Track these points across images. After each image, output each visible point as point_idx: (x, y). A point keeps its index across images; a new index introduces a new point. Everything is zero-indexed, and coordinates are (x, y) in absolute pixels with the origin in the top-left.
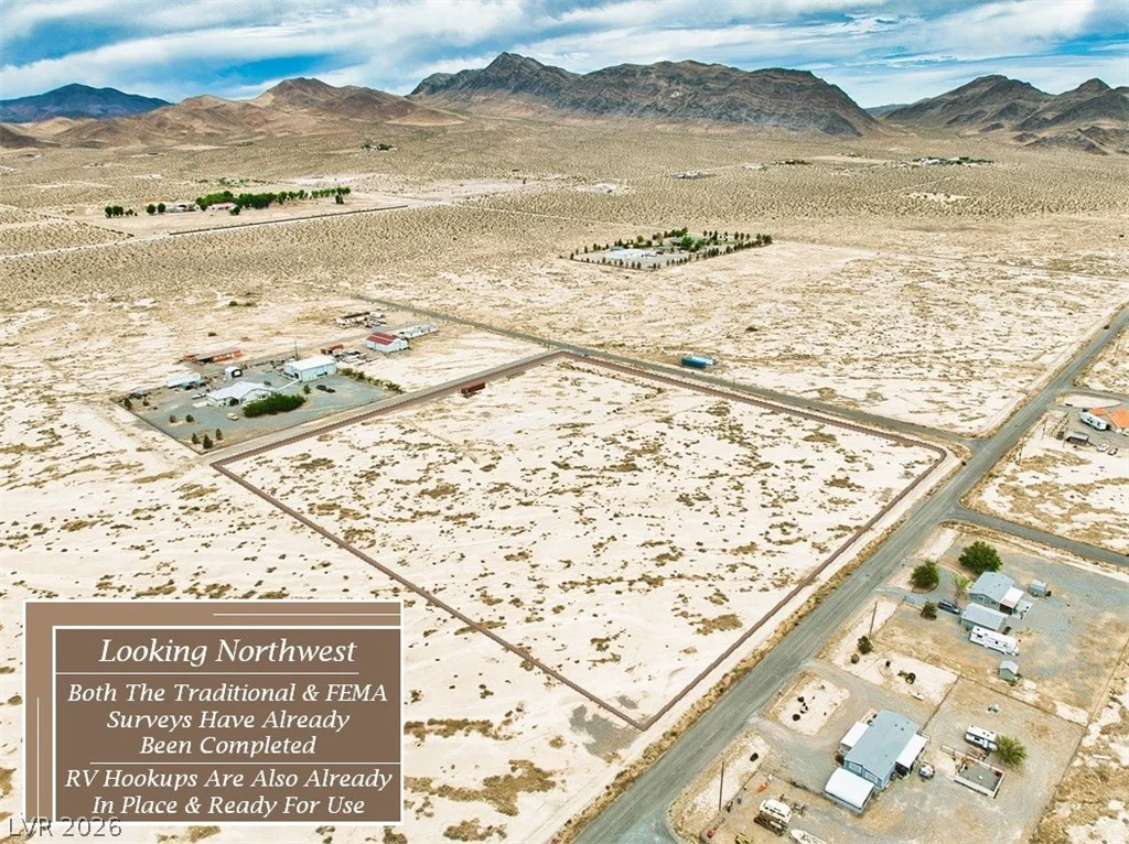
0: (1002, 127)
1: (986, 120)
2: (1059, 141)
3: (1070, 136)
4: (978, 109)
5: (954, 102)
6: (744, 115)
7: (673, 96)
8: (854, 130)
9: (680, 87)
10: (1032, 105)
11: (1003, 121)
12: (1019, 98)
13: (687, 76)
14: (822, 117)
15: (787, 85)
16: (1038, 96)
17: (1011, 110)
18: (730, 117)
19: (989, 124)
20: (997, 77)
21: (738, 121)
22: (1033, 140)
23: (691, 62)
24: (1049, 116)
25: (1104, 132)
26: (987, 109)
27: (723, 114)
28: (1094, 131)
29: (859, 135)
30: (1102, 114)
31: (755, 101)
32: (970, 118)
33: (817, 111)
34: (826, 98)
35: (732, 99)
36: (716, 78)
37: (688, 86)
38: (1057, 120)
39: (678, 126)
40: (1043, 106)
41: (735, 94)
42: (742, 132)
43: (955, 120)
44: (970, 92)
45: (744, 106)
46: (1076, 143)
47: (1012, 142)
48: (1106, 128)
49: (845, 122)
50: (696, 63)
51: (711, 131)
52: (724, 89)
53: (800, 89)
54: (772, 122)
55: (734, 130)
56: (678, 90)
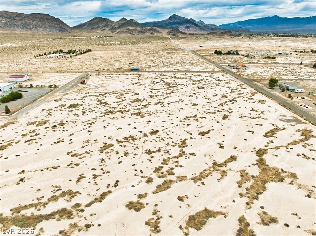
0: (106, 30)
1: (101, 28)
2: (123, 32)
3: (125, 31)
4: (98, 25)
5: (90, 24)
6: (31, 27)
7: (2, 22)
8: (68, 31)
9: (4, 19)
10: (111, 24)
11: (106, 28)
12: (107, 22)
13: (5, 15)
14: (57, 27)
15: (42, 18)
16: (112, 22)
17: (106, 25)
18: (27, 28)
19: (102, 29)
20: (100, 17)
21: (31, 29)
22: (116, 32)
23: (5, 11)
24: (117, 26)
25: (131, 30)
26: (100, 25)
27: (24, 27)
28: (129, 29)
29: (70, 32)
30: (129, 26)
31: (34, 23)
32: (97, 28)
33: (55, 26)
34: (56, 22)
35: (26, 22)
36: (17, 16)
37: (6, 19)
38: (119, 28)
39: (9, 31)
40: (113, 25)
41: (26, 21)
42: (33, 32)
43: (93, 28)
44: (94, 21)
45: (31, 24)
46: (127, 32)
47: (111, 33)
48: (131, 29)
49: (65, 29)
50: (7, 12)
51: (21, 32)
52: (21, 19)
53: (47, 19)
54: (41, 29)
55: (30, 32)
56: (3, 20)
